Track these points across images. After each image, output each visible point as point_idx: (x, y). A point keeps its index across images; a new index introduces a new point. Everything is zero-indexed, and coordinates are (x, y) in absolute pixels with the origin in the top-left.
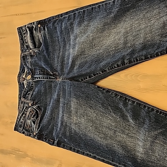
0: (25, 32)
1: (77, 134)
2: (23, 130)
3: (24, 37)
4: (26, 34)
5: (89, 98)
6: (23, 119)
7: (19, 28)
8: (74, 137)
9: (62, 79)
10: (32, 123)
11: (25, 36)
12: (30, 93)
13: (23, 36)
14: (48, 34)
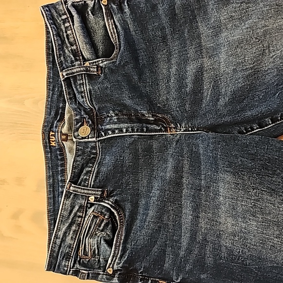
0: (67, 18)
1: (235, 259)
2: (74, 266)
3: (64, 29)
4: (69, 22)
5: (268, 170)
6: (72, 238)
7: (47, 6)
8: (225, 266)
9: (184, 131)
10: (104, 246)
11: (66, 28)
12: (91, 171)
13: (63, 27)
14: (134, 23)
